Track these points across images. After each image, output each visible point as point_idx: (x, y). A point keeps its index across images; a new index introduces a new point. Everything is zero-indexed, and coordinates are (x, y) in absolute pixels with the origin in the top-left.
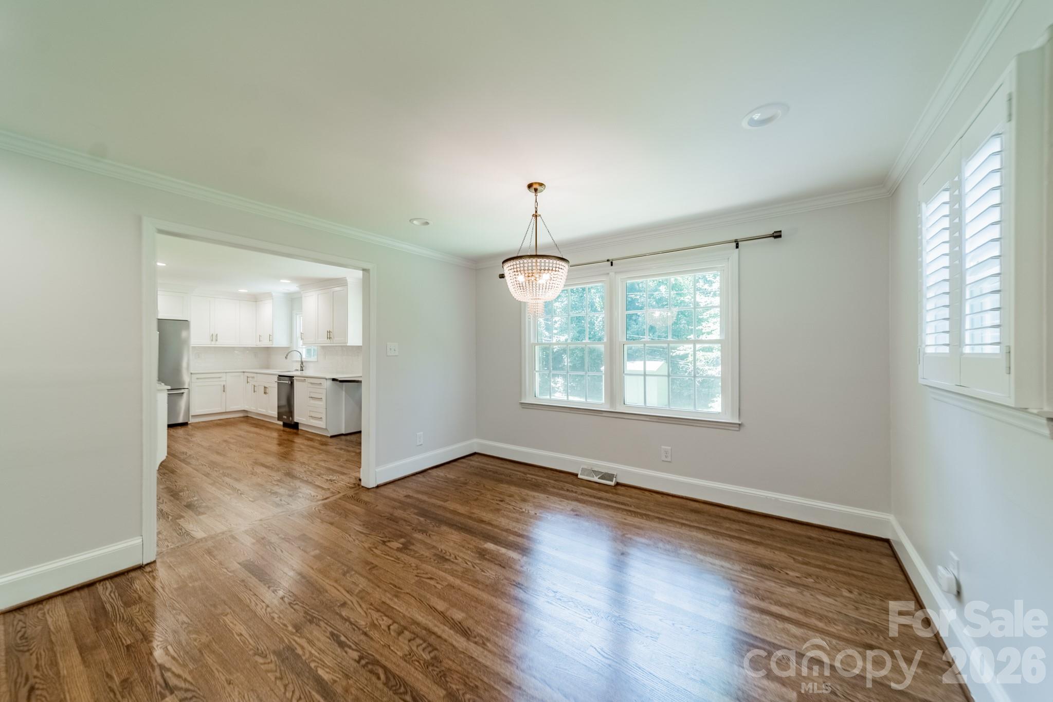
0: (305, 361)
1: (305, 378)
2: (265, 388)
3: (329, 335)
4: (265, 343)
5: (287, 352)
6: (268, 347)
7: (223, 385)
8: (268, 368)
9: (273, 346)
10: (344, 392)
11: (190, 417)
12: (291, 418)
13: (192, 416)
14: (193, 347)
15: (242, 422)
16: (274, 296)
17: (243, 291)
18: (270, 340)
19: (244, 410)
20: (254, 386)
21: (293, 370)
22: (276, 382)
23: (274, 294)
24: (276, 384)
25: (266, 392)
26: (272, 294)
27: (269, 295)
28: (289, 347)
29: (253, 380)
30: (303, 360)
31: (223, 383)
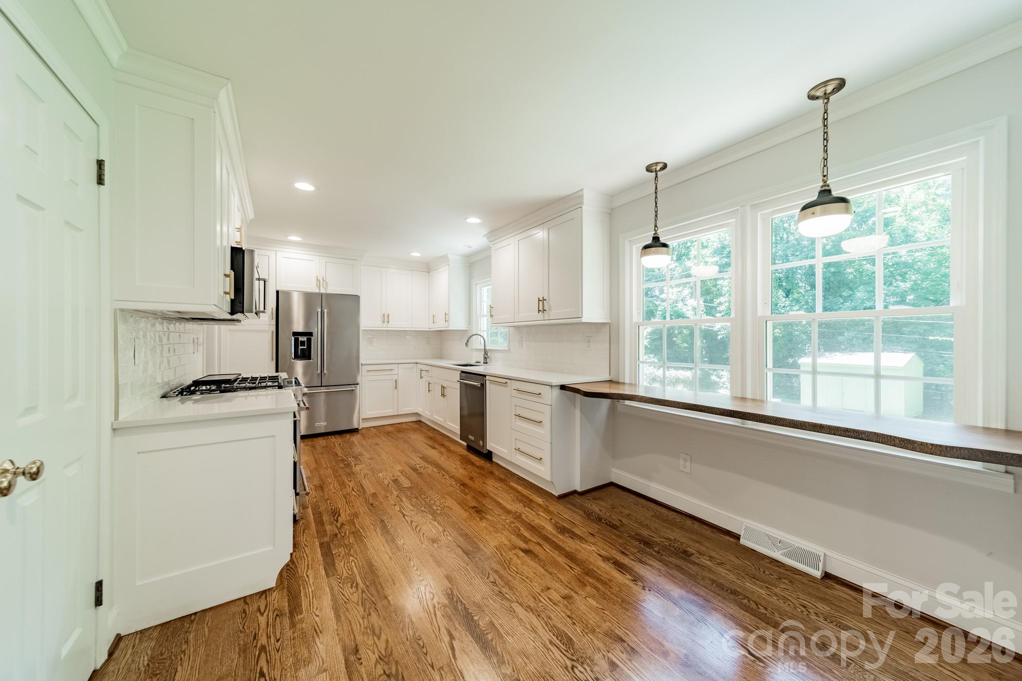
0: (489, 350)
1: (507, 381)
2: (443, 387)
3: (542, 305)
4: (440, 325)
5: (467, 337)
6: (441, 331)
7: (395, 380)
8: (441, 357)
9: (450, 328)
10: (578, 413)
11: (361, 420)
12: (481, 443)
13: (362, 419)
14: (363, 330)
15: (415, 430)
16: (450, 260)
17: (416, 254)
18: (446, 321)
19: (417, 413)
20: (429, 383)
21: (473, 362)
22: (458, 381)
23: (450, 257)
24: (458, 384)
25: (444, 395)
26: (448, 257)
27: (444, 259)
28: (466, 331)
29: (427, 374)
30: (487, 348)
31: (395, 377)
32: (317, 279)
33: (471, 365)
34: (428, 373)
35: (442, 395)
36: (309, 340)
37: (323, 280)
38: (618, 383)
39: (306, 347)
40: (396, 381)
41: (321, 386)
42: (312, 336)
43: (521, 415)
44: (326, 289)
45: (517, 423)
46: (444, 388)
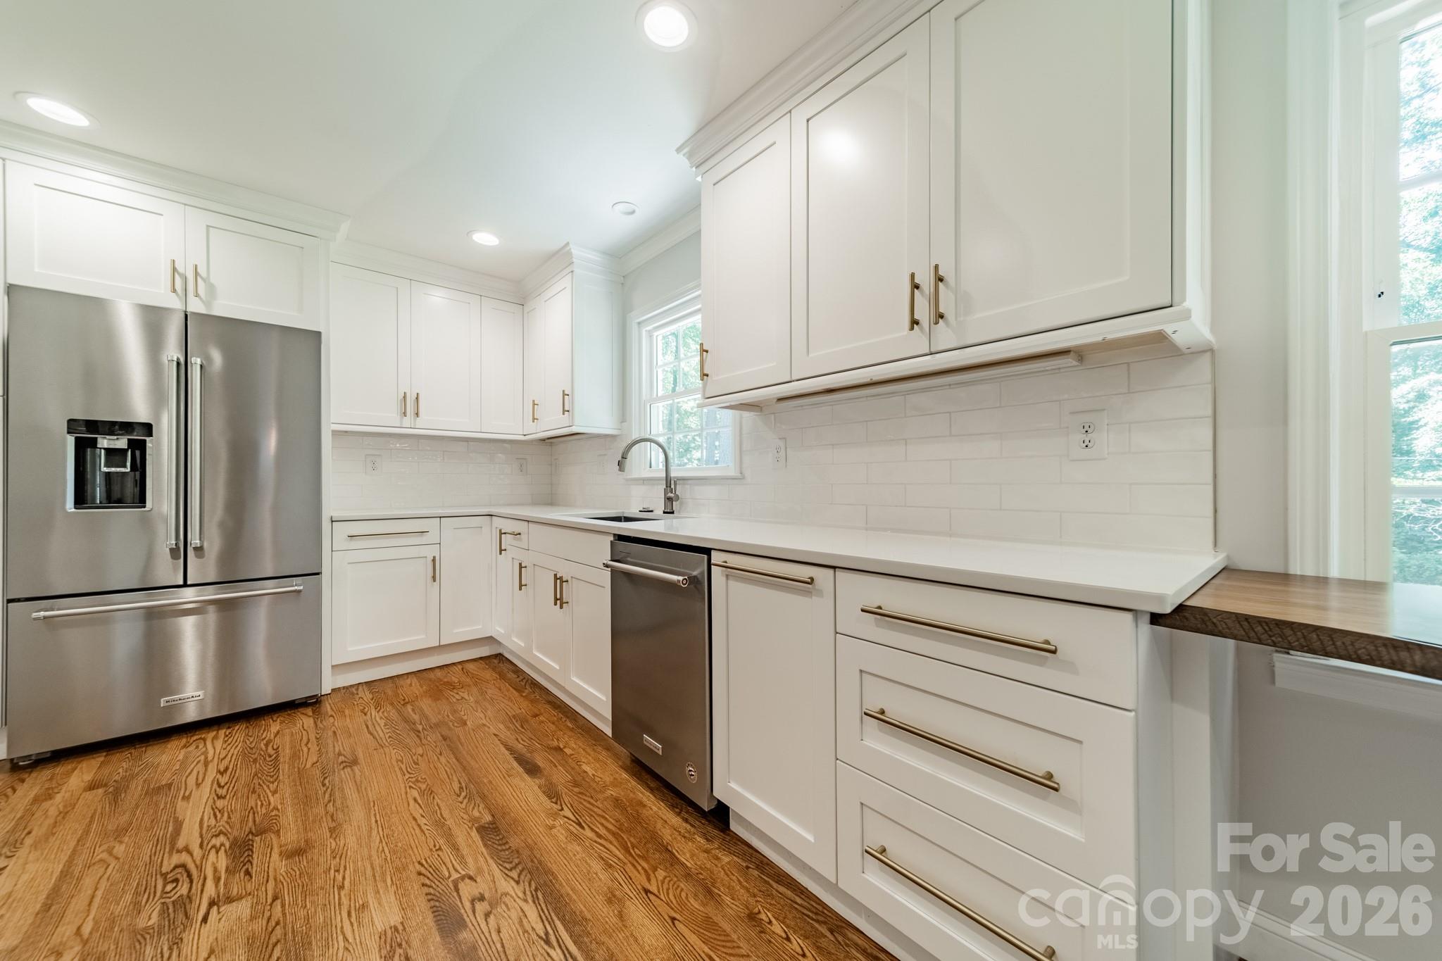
0: (678, 479)
1: (814, 573)
2: (560, 580)
4: (552, 423)
5: (622, 449)
6: (552, 438)
7: (431, 558)
8: (551, 502)
9: (575, 430)
11: (328, 670)
12: (688, 768)
13: (333, 667)
15: (481, 688)
16: (574, 260)
17: (485, 238)
18: (564, 411)
19: (491, 638)
20: (521, 567)
21: (633, 511)
22: (607, 566)
23: (575, 251)
24: (607, 574)
25: (561, 599)
26: (569, 254)
27: (559, 259)
28: (613, 437)
29: (515, 543)
30: (673, 474)
31: (430, 552)
32: (174, 270)
33: (628, 519)
34: (520, 540)
35: (556, 599)
36: (138, 447)
37: (197, 274)
38: (1284, 578)
39: (129, 470)
40: (434, 560)
41: (185, 585)
42: (150, 435)
43: (892, 715)
44: (208, 304)
45: (868, 742)
46: (562, 582)
